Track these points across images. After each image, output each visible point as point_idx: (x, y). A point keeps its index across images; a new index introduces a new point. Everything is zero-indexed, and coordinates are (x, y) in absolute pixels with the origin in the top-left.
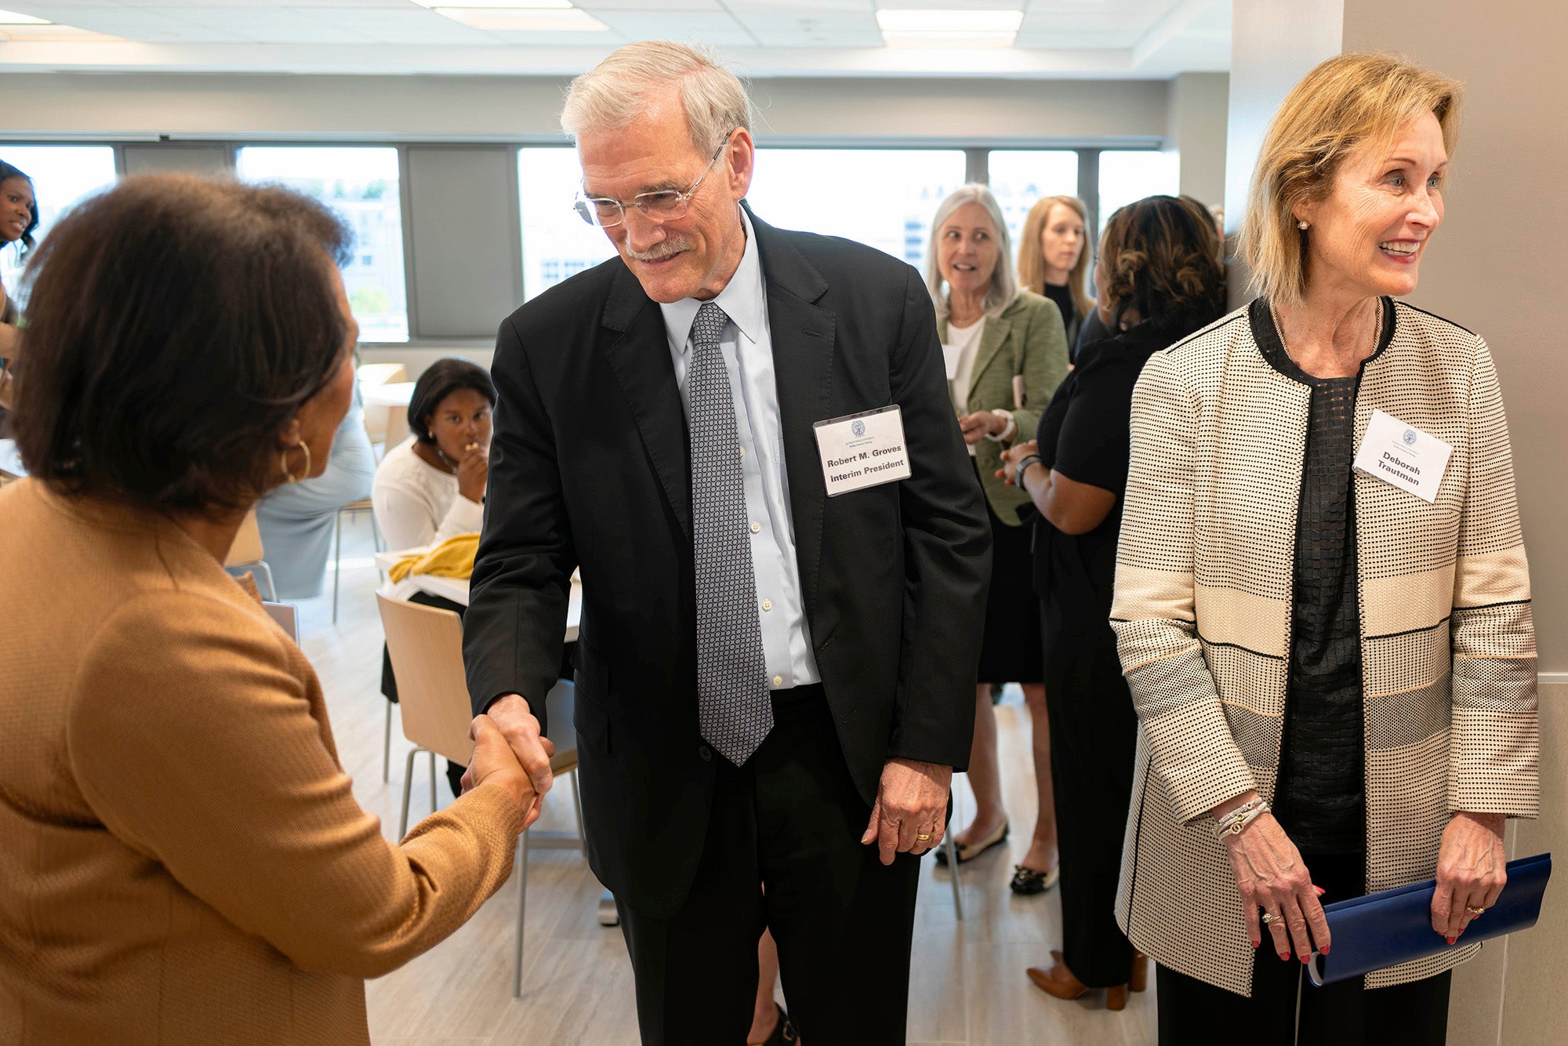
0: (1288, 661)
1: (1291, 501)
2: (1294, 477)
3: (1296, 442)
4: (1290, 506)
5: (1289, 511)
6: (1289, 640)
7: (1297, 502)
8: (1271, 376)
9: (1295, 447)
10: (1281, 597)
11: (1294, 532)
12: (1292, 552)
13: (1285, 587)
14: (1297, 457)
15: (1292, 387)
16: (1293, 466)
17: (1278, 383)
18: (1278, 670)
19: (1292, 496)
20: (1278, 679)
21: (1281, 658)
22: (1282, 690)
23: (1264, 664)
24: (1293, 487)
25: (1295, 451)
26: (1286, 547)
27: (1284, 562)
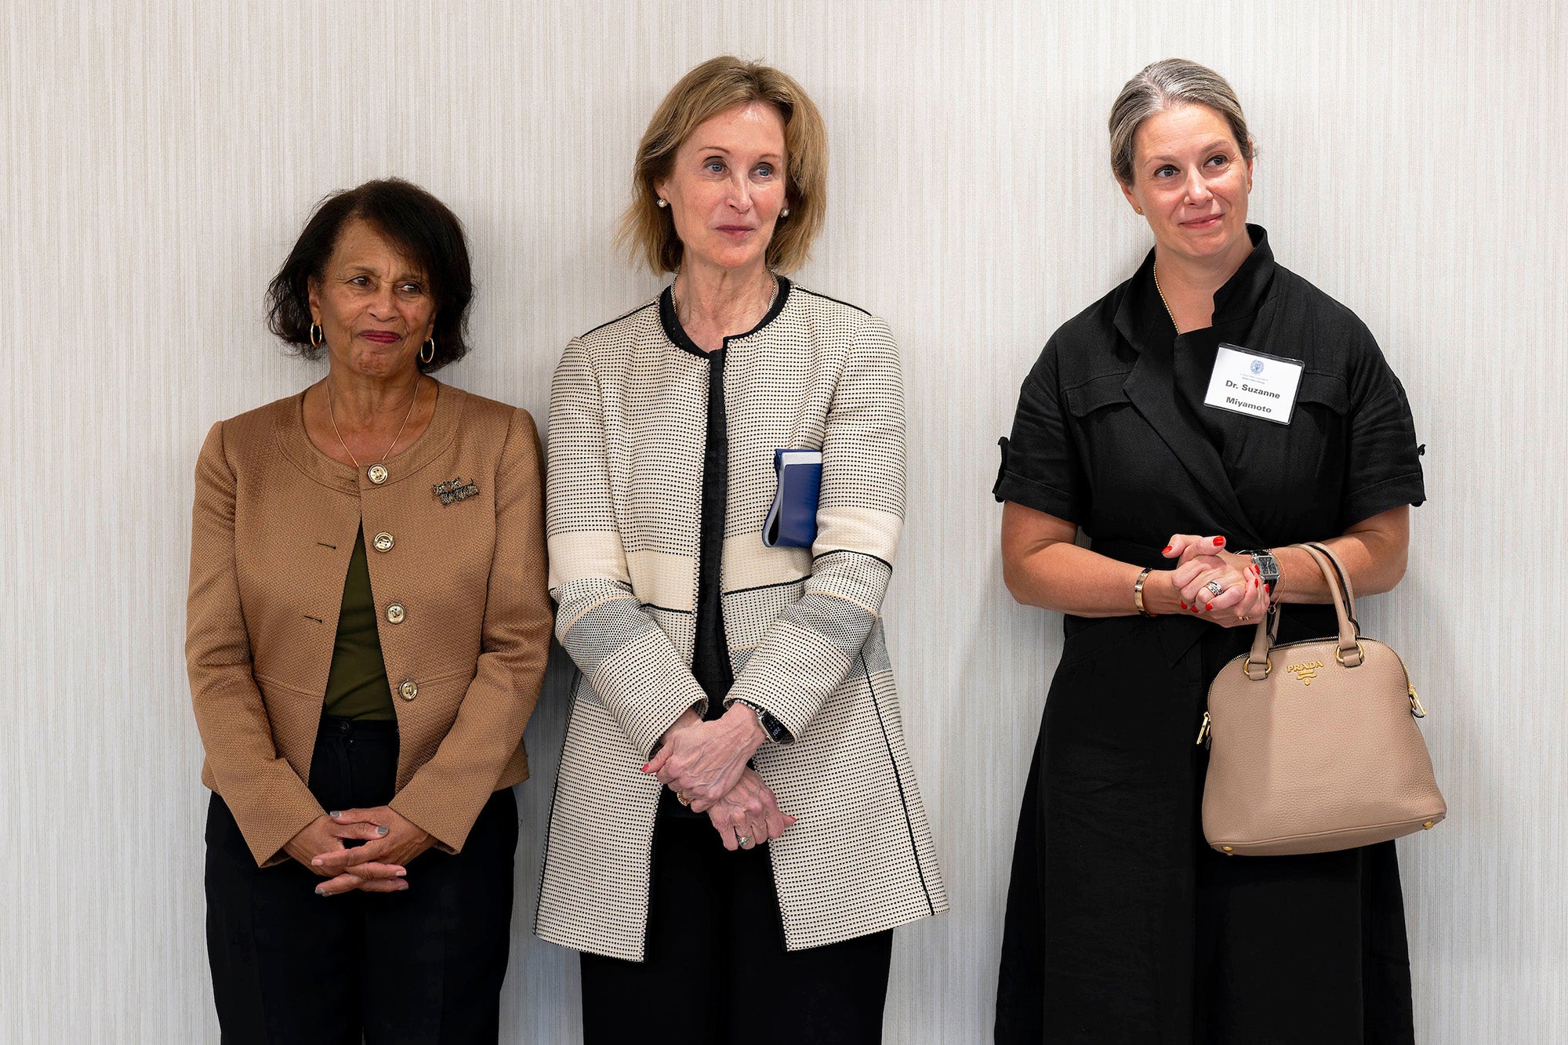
0: (696, 615)
1: (697, 464)
2: (699, 442)
3: (699, 411)
4: (696, 469)
5: (696, 473)
6: (697, 595)
7: (702, 465)
8: (675, 353)
9: (699, 415)
10: (690, 553)
11: (701, 492)
12: (700, 512)
13: (693, 544)
14: (701, 424)
15: (694, 362)
16: (697, 433)
17: (680, 359)
18: (688, 624)
19: (697, 460)
20: (687, 633)
21: (691, 612)
22: (690, 643)
23: (679, 620)
24: (698, 451)
25: (699, 419)
26: (694, 506)
27: (692, 520)
